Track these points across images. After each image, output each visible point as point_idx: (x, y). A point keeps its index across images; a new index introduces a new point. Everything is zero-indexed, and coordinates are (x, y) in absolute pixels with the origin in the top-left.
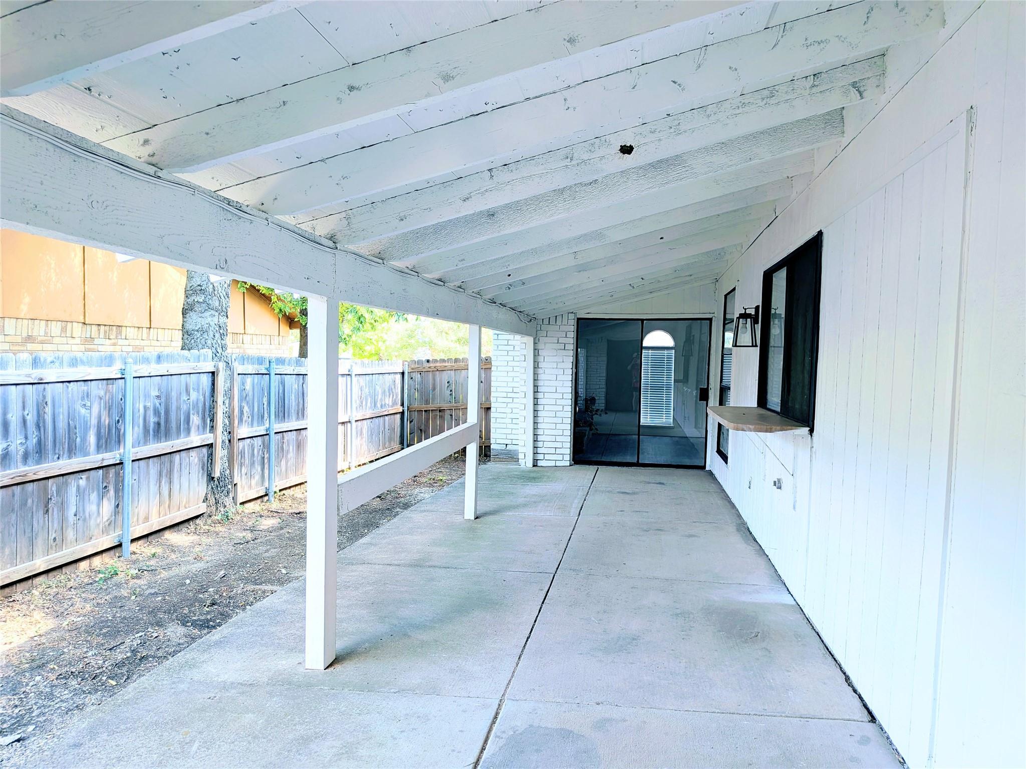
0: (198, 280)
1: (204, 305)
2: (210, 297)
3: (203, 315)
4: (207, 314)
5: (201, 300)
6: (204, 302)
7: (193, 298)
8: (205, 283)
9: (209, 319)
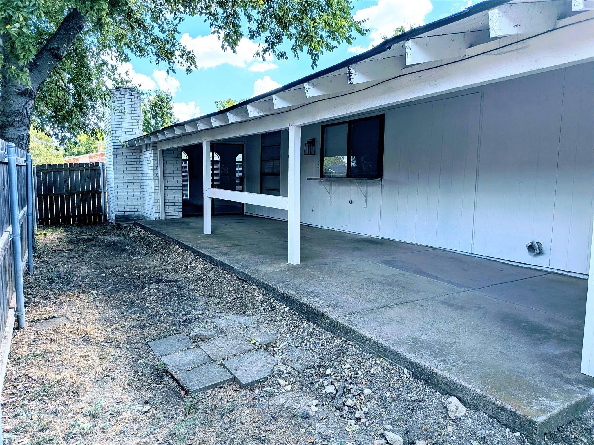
0: (16, 106)
1: (20, 123)
2: (24, 118)
3: (19, 129)
4: (22, 129)
5: (19, 120)
6: (21, 121)
7: (13, 118)
8: (21, 109)
9: (23, 132)
